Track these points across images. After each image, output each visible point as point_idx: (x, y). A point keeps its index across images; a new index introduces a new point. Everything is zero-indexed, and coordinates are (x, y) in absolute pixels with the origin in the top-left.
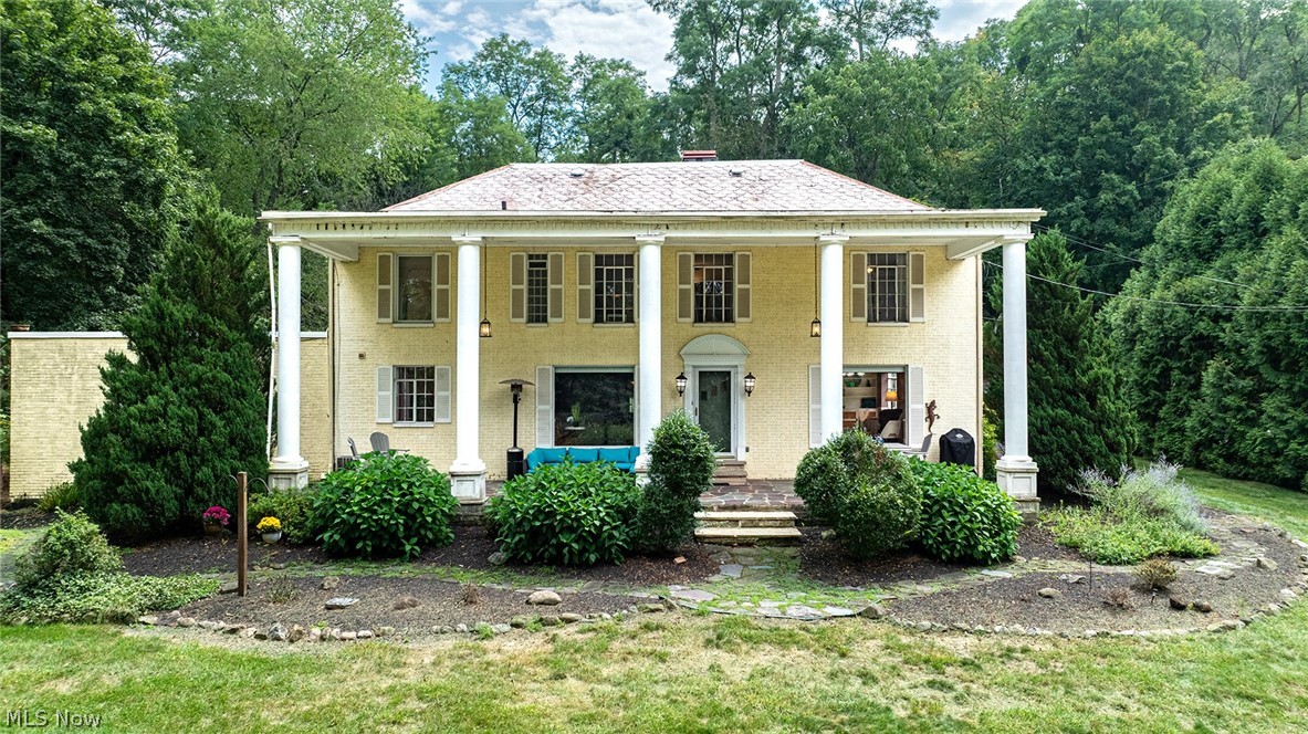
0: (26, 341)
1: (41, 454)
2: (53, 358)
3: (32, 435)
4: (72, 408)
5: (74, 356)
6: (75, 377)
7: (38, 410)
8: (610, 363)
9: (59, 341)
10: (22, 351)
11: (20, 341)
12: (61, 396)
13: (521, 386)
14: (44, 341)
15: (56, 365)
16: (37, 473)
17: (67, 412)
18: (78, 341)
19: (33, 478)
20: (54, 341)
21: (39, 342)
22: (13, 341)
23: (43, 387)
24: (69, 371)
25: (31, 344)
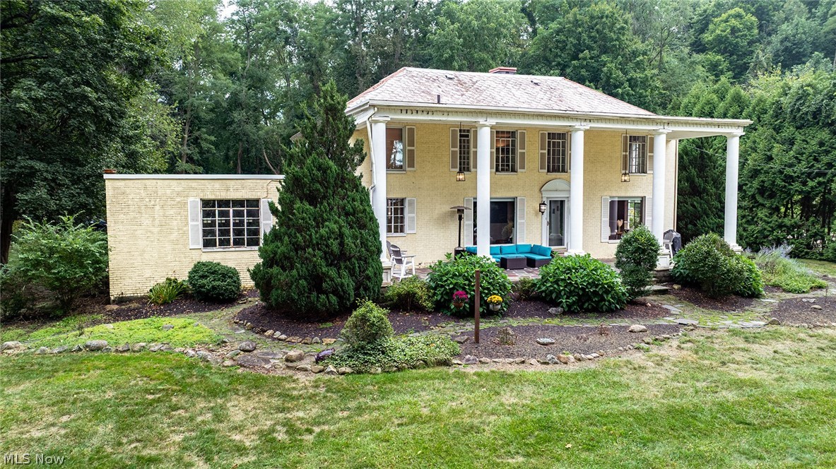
0: (117, 181)
1: (133, 263)
2: (139, 193)
3: (125, 250)
4: (156, 230)
5: (156, 192)
6: (157, 208)
7: (129, 232)
8: (504, 196)
9: (144, 181)
10: (114, 189)
11: (112, 181)
12: (146, 221)
13: (463, 210)
14: (132, 181)
15: (142, 199)
16: (130, 278)
17: (152, 233)
18: (158, 181)
19: (128, 281)
20: (139, 181)
21: (127, 181)
22: (106, 181)
23: (132, 215)
24: (153, 203)
25: (122, 183)
